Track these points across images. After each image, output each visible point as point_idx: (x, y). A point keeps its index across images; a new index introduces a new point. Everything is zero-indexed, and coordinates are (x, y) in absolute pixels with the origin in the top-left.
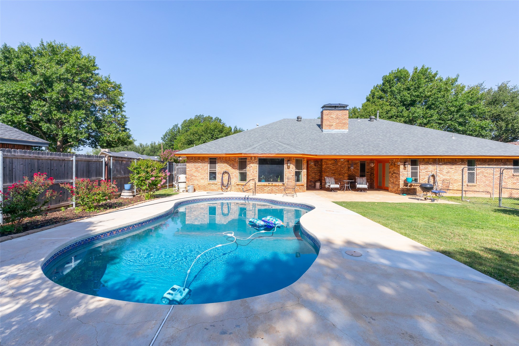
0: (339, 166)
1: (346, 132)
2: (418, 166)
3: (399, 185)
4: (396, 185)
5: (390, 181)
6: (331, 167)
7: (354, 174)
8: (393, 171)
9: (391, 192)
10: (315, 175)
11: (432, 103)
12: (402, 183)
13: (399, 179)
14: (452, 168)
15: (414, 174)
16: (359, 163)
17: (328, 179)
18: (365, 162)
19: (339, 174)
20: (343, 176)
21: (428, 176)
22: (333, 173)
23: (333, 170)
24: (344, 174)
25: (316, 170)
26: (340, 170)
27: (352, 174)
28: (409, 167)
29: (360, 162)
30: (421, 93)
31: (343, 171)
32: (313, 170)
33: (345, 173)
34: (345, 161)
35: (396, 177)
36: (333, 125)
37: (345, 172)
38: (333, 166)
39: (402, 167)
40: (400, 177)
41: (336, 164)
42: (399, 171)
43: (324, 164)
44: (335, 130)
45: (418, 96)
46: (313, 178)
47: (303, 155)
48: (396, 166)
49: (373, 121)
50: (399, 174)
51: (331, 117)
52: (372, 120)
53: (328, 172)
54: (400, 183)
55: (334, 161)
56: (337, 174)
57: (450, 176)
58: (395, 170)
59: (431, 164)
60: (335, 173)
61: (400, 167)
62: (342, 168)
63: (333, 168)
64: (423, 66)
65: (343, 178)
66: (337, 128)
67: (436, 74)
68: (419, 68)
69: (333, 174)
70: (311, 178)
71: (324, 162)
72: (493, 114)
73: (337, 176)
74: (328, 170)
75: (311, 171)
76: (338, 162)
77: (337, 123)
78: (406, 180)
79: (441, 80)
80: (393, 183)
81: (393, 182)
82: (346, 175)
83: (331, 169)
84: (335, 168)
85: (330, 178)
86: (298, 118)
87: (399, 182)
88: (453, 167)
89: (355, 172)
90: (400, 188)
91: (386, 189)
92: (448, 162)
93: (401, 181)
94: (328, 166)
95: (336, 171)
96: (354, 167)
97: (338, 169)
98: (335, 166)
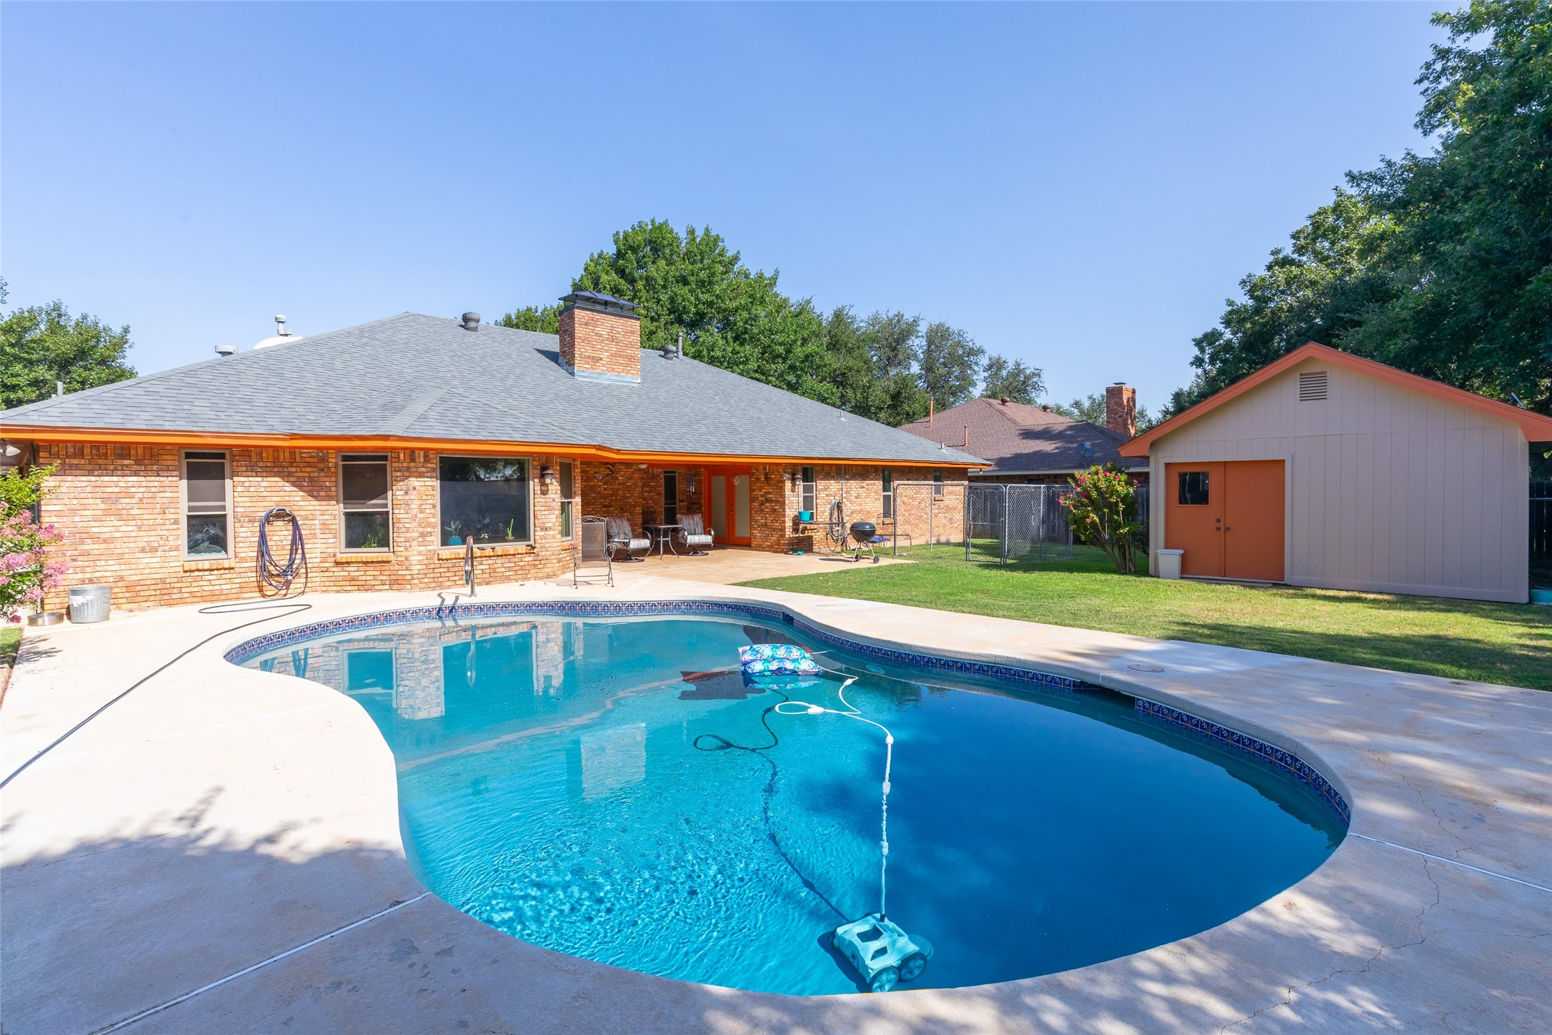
0: (619, 484)
1: (638, 385)
2: (814, 483)
3: (783, 530)
4: (774, 530)
5: (757, 521)
6: (599, 486)
7: (652, 507)
8: (762, 496)
9: (760, 548)
11: (746, 328)
12: (789, 524)
13: (784, 516)
14: (863, 487)
15: (808, 503)
16: (662, 476)
17: (616, 523)
18: (675, 472)
19: (620, 509)
20: (631, 514)
21: (829, 506)
22: (605, 506)
23: (606, 497)
24: (634, 507)
26: (624, 497)
27: (647, 507)
28: (800, 485)
29: (665, 472)
30: (718, 297)
31: (629, 498)
33: (636, 505)
35: (774, 511)
36: (601, 359)
38: (604, 484)
39: (788, 484)
40: (784, 511)
41: (611, 477)
42: (783, 496)
44: (608, 376)
45: (711, 304)
47: (597, 449)
48: (772, 482)
49: (671, 359)
50: (783, 503)
51: (597, 334)
52: (670, 355)
53: (593, 504)
54: (787, 525)
55: (609, 468)
56: (616, 510)
57: (861, 505)
58: (770, 493)
59: (832, 478)
60: (611, 506)
61: (786, 484)
62: (629, 489)
63: (605, 489)
64: (707, 230)
66: (613, 370)
67: (736, 259)
68: (700, 233)
69: (605, 509)
72: (835, 370)
73: (617, 515)
74: (593, 498)
76: (618, 472)
77: (612, 355)
78: (796, 516)
79: (747, 276)
80: (765, 525)
81: (766, 523)
82: (639, 510)
83: (599, 492)
84: (611, 489)
85: (618, 522)
86: (466, 319)
87: (784, 522)
88: (865, 483)
89: (653, 501)
90: (787, 536)
91: (746, 544)
92: (859, 474)
93: (787, 519)
94: (591, 484)
95: (614, 498)
96: (650, 487)
97: (618, 494)
98: (610, 484)
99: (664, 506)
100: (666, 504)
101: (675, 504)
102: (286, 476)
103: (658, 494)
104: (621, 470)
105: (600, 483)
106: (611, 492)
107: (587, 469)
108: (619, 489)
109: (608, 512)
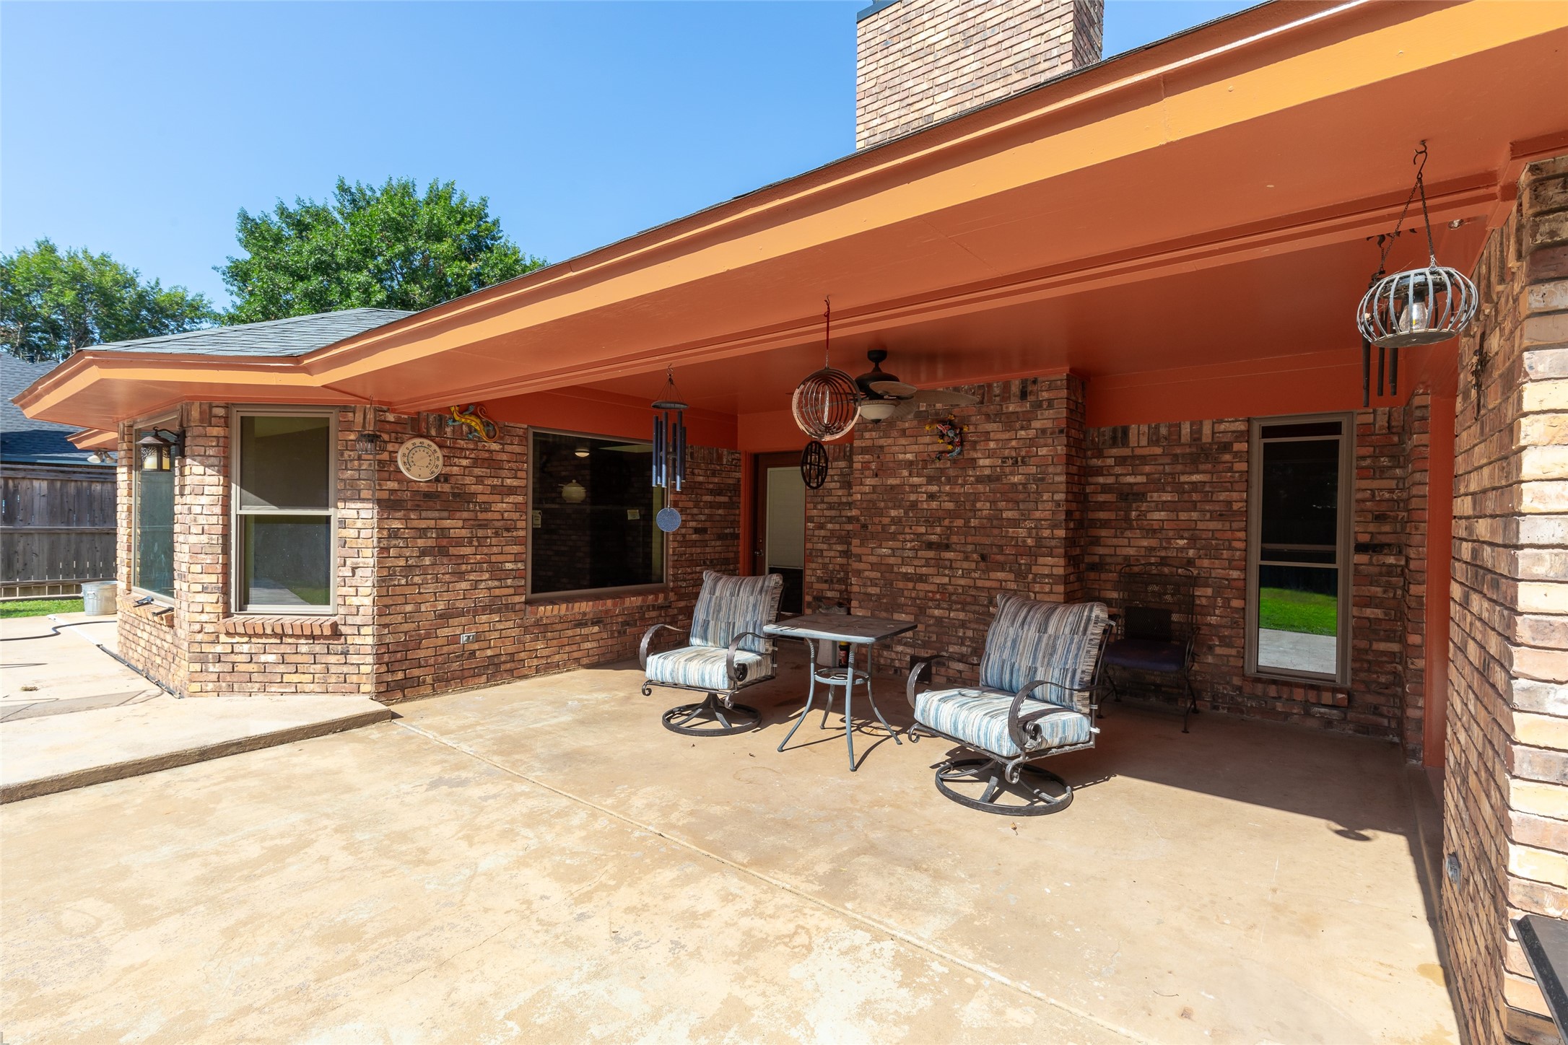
0: (979, 480)
6: (915, 487)
7: (1190, 562)
16: (1246, 447)
18: (1335, 428)
19: (983, 558)
20: (1020, 575)
22: (930, 546)
23: (932, 520)
24: (1033, 553)
26: (996, 520)
27: (1164, 561)
29: (1267, 432)
31: (1015, 523)
32: (832, 520)
33: (1041, 548)
34: (1043, 431)
37: (1039, 539)
38: (930, 480)
41: (954, 461)
43: (866, 466)
46: (829, 581)
53: (893, 537)
55: (943, 434)
56: (966, 559)
60: (947, 547)
62: (1012, 495)
63: (932, 497)
69: (931, 554)
70: (820, 580)
71: (861, 450)
74: (893, 521)
75: (822, 526)
83: (914, 505)
84: (951, 496)
89: (1193, 540)
94: (891, 481)
95: (960, 522)
96: (1179, 488)
97: (974, 510)
98: (949, 481)
99: (1256, 560)
100: (1265, 555)
101: (1331, 557)
103: (1221, 516)
104: (987, 436)
105: (916, 480)
106: (950, 506)
107: (882, 442)
108: (976, 497)
109: (939, 564)
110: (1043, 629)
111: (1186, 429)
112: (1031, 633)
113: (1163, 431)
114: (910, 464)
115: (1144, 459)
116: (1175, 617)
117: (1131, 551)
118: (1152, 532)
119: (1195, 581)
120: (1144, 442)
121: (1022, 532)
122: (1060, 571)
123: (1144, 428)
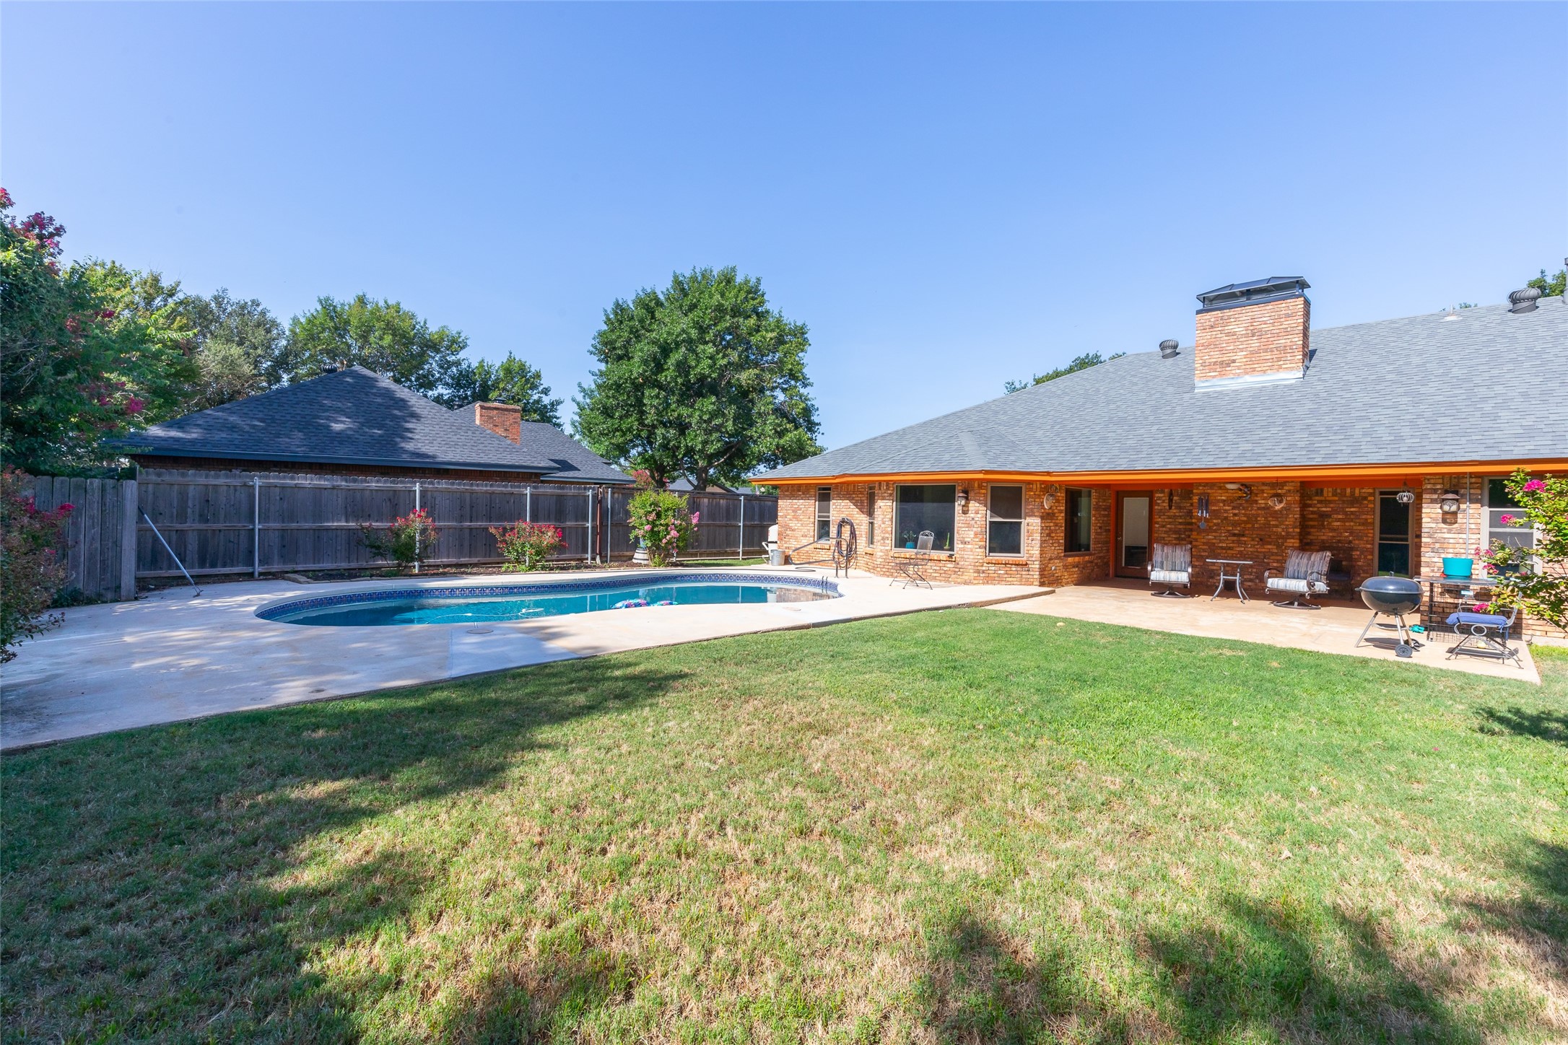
0: (1259, 509)
1: (1293, 381)
6: (1226, 511)
7: (1350, 542)
10: (1176, 539)
12: (1430, 579)
13: (1422, 564)
16: (1377, 497)
17: (1163, 551)
20: (1278, 546)
22: (1234, 535)
23: (1235, 524)
24: (1285, 538)
25: (1180, 523)
26: (1267, 525)
27: (1339, 541)
28: (1474, 512)
29: (1382, 493)
31: (1277, 526)
32: (1170, 523)
33: (1288, 536)
34: (1289, 491)
36: (1234, 361)
39: (1431, 511)
40: (1421, 556)
41: (1247, 501)
44: (1248, 378)
51: (1228, 334)
52: (1523, 305)
53: (1215, 531)
54: (1423, 579)
60: (1243, 536)
61: (1424, 510)
63: (1235, 515)
65: (1276, 554)
66: (1254, 370)
69: (1235, 538)
71: (1198, 494)
73: (1253, 546)
74: (1215, 524)
75: (1163, 526)
76: (1256, 496)
77: (1252, 353)
83: (1226, 518)
84: (1245, 515)
86: (1163, 346)
87: (1422, 574)
89: (1351, 534)
93: (1424, 570)
94: (1214, 508)
95: (1249, 526)
96: (1345, 513)
97: (1257, 521)
98: (1244, 509)
99: (1377, 541)
100: (1381, 539)
101: (1406, 540)
102: (851, 499)
103: (1363, 524)
104: (1263, 491)
105: (1227, 508)
106: (1244, 519)
107: (1209, 491)
108: (1258, 515)
109: (1239, 543)
110: (1309, 559)
111: (1348, 491)
112: (1305, 561)
113: (1339, 491)
114: (1224, 501)
115: (1330, 502)
116: (1344, 563)
117: (1324, 538)
118: (1333, 530)
119: (1352, 549)
120: (1330, 494)
121: (1280, 530)
122: (1297, 545)
123: (1330, 489)
